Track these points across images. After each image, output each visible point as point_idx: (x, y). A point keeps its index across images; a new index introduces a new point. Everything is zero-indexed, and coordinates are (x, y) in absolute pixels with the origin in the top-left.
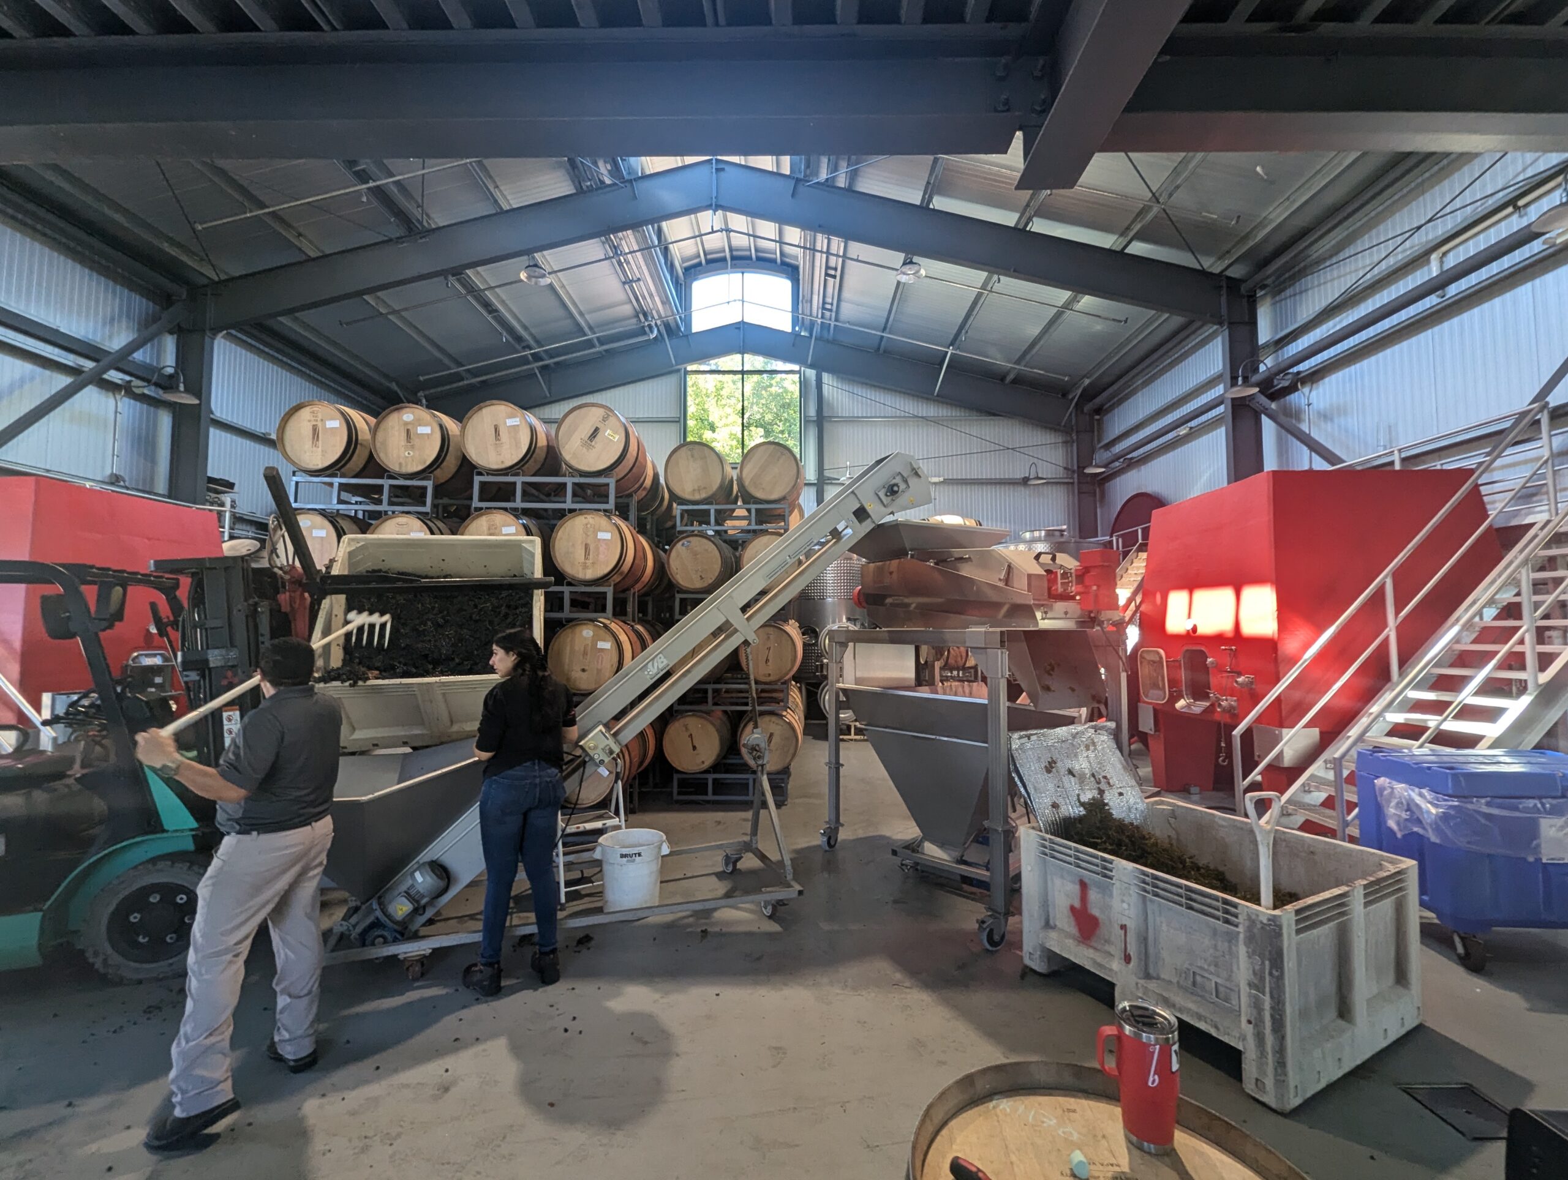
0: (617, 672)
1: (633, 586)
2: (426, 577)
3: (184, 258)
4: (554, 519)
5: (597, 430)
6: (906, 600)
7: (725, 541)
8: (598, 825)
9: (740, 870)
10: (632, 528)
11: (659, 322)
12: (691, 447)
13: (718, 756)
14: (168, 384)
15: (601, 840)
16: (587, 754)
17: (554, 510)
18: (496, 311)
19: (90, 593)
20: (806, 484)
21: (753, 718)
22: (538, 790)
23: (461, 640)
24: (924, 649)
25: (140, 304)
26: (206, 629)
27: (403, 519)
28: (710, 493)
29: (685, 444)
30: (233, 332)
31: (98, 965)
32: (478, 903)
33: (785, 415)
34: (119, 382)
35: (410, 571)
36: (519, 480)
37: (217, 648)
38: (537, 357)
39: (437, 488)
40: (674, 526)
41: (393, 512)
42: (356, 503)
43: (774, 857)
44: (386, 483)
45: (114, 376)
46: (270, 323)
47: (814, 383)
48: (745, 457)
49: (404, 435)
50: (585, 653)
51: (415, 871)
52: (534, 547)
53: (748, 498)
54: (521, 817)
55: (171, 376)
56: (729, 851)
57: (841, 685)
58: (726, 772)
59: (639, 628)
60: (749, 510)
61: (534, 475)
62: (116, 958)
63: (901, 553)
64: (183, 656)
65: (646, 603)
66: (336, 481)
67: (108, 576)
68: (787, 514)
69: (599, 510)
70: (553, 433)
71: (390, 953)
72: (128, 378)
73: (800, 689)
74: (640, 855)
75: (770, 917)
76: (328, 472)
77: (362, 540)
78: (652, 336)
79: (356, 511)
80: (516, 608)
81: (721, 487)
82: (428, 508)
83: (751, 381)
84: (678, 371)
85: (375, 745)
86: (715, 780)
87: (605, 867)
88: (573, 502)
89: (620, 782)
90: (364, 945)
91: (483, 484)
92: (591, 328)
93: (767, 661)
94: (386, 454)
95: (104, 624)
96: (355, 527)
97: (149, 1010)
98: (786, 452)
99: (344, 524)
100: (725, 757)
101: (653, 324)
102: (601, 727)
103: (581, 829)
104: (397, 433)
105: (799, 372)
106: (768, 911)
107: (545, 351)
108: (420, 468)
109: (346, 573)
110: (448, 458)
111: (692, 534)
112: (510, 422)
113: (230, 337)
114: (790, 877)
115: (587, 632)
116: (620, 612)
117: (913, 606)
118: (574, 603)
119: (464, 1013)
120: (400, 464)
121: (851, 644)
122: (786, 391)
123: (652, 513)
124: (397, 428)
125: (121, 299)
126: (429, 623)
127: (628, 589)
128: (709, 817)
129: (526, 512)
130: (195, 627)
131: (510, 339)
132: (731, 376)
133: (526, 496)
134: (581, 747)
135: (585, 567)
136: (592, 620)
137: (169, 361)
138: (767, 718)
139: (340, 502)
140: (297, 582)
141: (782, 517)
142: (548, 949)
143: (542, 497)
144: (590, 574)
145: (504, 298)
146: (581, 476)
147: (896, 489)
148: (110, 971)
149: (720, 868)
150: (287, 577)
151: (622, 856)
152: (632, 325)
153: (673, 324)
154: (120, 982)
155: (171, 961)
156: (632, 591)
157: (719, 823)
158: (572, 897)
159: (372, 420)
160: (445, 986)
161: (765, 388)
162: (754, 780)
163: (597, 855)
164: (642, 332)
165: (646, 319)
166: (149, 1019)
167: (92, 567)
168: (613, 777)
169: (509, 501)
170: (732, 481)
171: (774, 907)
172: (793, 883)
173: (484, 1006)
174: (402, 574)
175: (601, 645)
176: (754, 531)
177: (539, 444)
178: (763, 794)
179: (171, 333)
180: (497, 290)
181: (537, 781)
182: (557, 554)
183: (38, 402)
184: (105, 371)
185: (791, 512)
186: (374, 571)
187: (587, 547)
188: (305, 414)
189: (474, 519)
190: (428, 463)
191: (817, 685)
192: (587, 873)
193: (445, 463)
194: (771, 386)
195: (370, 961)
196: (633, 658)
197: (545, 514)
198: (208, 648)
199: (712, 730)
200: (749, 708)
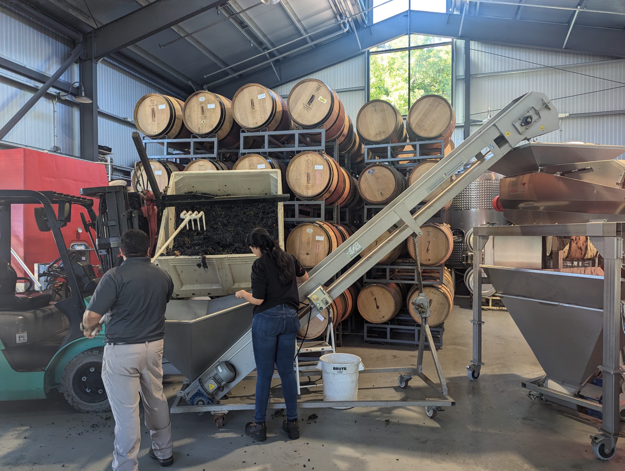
0: (328, 254)
1: (337, 200)
2: (217, 196)
3: (80, 17)
4: (288, 159)
5: (313, 97)
6: (536, 204)
7: (398, 169)
8: (319, 349)
9: (409, 386)
10: (336, 162)
11: (350, 20)
12: (374, 104)
13: (393, 314)
14: (76, 93)
15: (321, 358)
16: (313, 304)
17: (287, 152)
18: (247, 26)
19: (55, 207)
20: (457, 127)
21: (419, 289)
22: (285, 322)
23: (237, 234)
24: (550, 239)
25: (61, 47)
26: (108, 226)
27: (202, 162)
28: (388, 135)
29: (369, 102)
30: (106, 58)
31: (70, 401)
32: (252, 390)
33: (440, 78)
34: (54, 94)
35: (208, 192)
36: (266, 134)
37: (115, 237)
38: (272, 55)
39: (220, 142)
40: (363, 161)
41: (196, 158)
42: (176, 154)
43: (435, 380)
44: (192, 141)
45: (52, 91)
46: (123, 50)
47: (463, 50)
48: (411, 109)
49: (200, 110)
50: (308, 243)
51: (218, 366)
52: (277, 176)
53: (414, 137)
54: (275, 338)
55: (78, 88)
56: (403, 374)
57: (484, 266)
58: (399, 324)
59: (341, 228)
60: (414, 146)
61: (275, 130)
62: (77, 399)
63: (533, 168)
64: (99, 241)
65: (345, 212)
66: (166, 141)
67: (62, 197)
68: (442, 147)
69: (315, 151)
70: (286, 103)
71: (206, 411)
72: (58, 91)
73: (451, 272)
74: (345, 369)
75: (431, 418)
76: (161, 136)
77: (182, 174)
78: (345, 30)
79: (176, 159)
80: (268, 214)
81: (395, 130)
82: (215, 155)
83: (416, 54)
84: (364, 53)
85: (194, 294)
86: (391, 329)
87: (324, 375)
88: (299, 146)
89: (331, 324)
90: (193, 404)
91: (246, 138)
92: (305, 30)
93: (428, 250)
94: (191, 123)
95: (63, 223)
96: (176, 168)
97: (93, 426)
98: (442, 101)
99: (171, 167)
100: (397, 315)
101: (346, 21)
102: (320, 287)
103: (309, 351)
104: (196, 110)
105: (452, 43)
106: (430, 414)
107: (277, 50)
108: (210, 130)
109: (174, 194)
110: (225, 123)
111: (375, 165)
112: (260, 97)
113: (105, 62)
114: (445, 393)
115: (309, 230)
116: (329, 218)
117: (542, 208)
118: (301, 212)
119: (246, 448)
120: (199, 128)
121: (491, 237)
122: (440, 59)
123: (349, 152)
124: (196, 106)
125: (53, 46)
126: (219, 224)
127: (334, 203)
128: (389, 353)
129: (271, 155)
130: (103, 225)
131: (255, 45)
132: (400, 53)
133: (271, 144)
134: (309, 299)
135: (307, 188)
136: (313, 223)
137: (76, 78)
138: (427, 290)
139: (168, 154)
140: (150, 200)
141: (439, 150)
142: (292, 418)
143: (280, 144)
144: (311, 193)
145: (251, 17)
146: (304, 129)
147: (529, 120)
148: (75, 405)
149: (397, 384)
150: (145, 197)
151: (334, 369)
152: (332, 24)
153: (359, 20)
154: (79, 411)
155: (101, 403)
156: (336, 204)
157: (395, 357)
158: (305, 391)
159: (183, 103)
160: (236, 433)
161: (425, 60)
162: (419, 331)
163: (319, 367)
164: (339, 28)
165: (342, 19)
166: (93, 430)
167: (55, 193)
168: (327, 321)
169: (260, 148)
170: (403, 125)
171: (435, 412)
172: (448, 397)
173: (257, 446)
174: (204, 194)
175: (318, 238)
176: (419, 160)
177: (278, 110)
178: (426, 340)
179: (76, 63)
180: (247, 12)
181: (284, 316)
182: (290, 181)
183: (19, 109)
184: (48, 88)
185: (445, 146)
186: (189, 193)
187: (308, 176)
188: (147, 102)
189: (241, 160)
190: (214, 127)
191: (463, 271)
192: (314, 378)
193: (223, 126)
194: (429, 57)
195: (196, 414)
196: (338, 246)
197: (281, 155)
198: (110, 237)
199: (389, 296)
200: (415, 282)
